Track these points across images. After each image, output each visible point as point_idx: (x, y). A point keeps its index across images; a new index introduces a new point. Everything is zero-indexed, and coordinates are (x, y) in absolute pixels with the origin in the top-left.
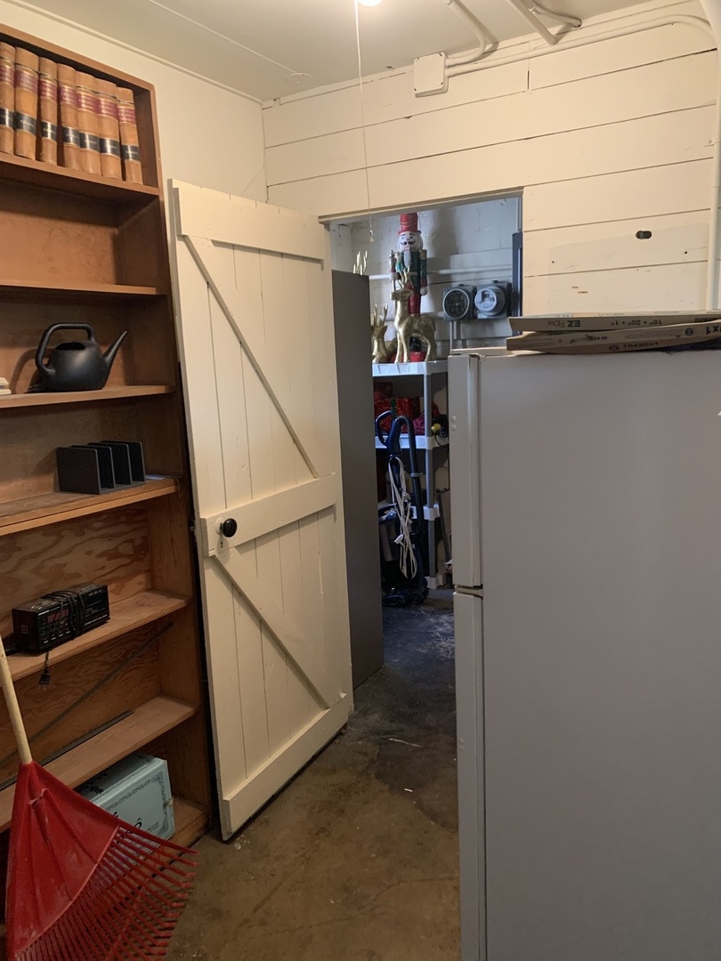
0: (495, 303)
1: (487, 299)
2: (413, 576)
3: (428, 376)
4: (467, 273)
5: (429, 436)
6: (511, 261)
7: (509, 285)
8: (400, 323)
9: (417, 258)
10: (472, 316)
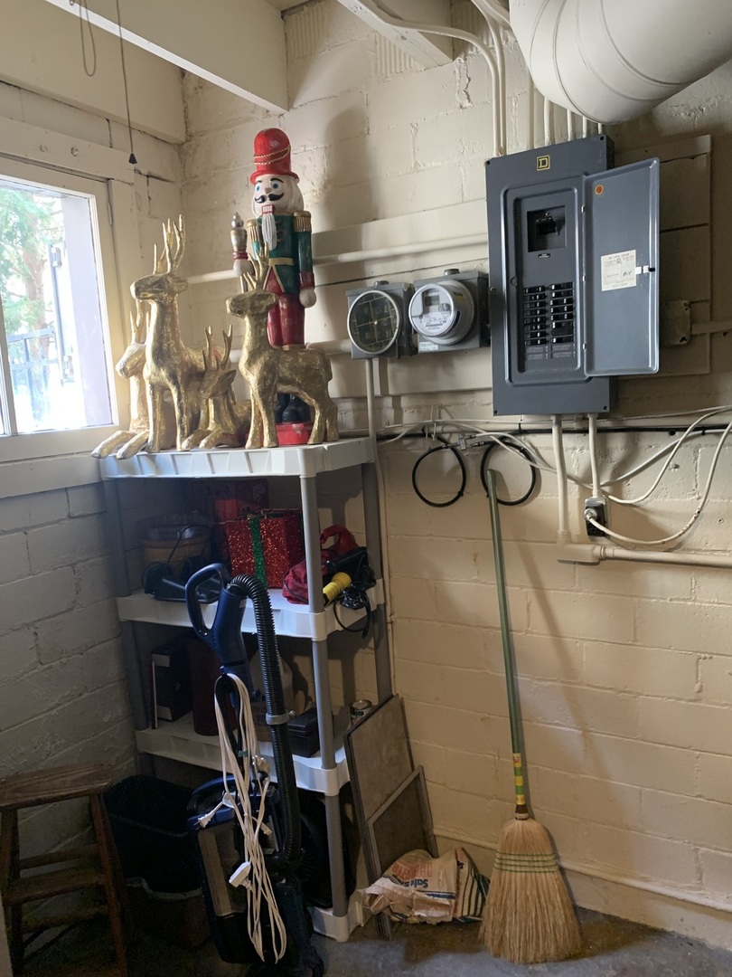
0: (451, 317)
1: (432, 308)
2: (278, 957)
3: (308, 480)
4: (395, 257)
5: (316, 609)
6: (484, 227)
7: (483, 278)
8: (250, 363)
9: (290, 227)
10: (406, 346)
